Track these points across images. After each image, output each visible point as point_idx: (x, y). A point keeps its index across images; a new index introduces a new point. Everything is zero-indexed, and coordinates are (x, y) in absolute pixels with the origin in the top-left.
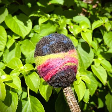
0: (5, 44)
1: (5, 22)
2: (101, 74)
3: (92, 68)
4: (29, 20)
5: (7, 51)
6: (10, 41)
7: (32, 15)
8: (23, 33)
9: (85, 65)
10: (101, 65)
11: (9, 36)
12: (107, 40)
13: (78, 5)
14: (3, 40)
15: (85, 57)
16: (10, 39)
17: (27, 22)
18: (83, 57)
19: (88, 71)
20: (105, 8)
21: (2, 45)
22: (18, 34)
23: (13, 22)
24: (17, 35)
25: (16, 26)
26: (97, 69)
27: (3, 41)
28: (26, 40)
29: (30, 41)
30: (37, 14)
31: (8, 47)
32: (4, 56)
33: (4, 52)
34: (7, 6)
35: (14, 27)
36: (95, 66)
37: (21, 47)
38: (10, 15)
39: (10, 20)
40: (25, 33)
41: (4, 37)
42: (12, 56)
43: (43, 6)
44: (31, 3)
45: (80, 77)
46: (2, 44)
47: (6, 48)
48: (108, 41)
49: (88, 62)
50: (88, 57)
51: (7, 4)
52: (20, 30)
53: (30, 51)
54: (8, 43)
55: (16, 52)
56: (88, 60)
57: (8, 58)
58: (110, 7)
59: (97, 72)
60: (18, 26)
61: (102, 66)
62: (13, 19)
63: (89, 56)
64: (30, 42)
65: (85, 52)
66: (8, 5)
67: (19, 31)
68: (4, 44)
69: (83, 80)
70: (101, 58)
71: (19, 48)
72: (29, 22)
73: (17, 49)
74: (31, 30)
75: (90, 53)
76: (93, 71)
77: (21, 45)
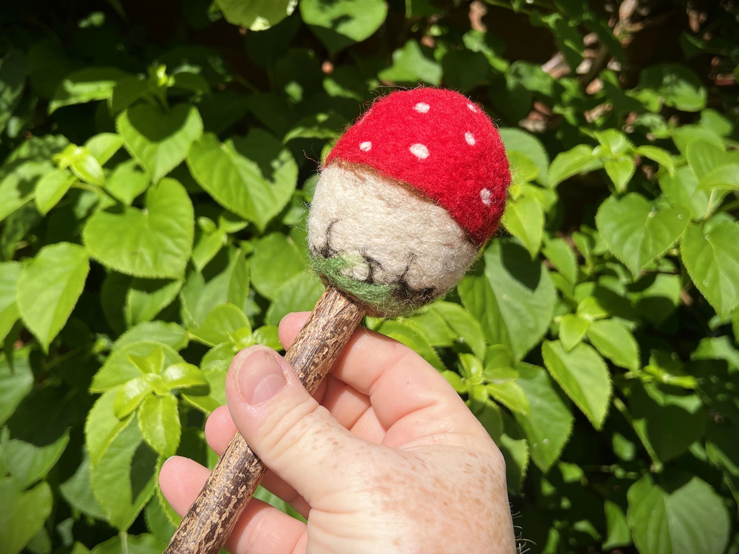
0: (189, 252)
1: (190, 163)
2: (584, 381)
3: (544, 353)
4: (285, 155)
5: (198, 278)
6: (206, 241)
7: (294, 134)
8: (259, 207)
9: (515, 341)
10: (587, 342)
11: (204, 222)
12: (614, 230)
13: (511, 82)
14: (181, 236)
15: (518, 305)
16: (210, 234)
17: (276, 164)
18: (508, 304)
19: (530, 366)
20: (639, 90)
21: (177, 256)
22: (241, 212)
23: (220, 164)
24: (234, 218)
25: (232, 178)
26: (568, 361)
27: (180, 240)
28: (271, 238)
29: (290, 241)
30: (316, 128)
31: (200, 264)
32: (183, 297)
33: (184, 285)
34: (198, 100)
35: (225, 183)
36: (562, 345)
37: (252, 264)
38: (211, 136)
39: (209, 155)
40: (266, 209)
41: (182, 224)
42: (215, 298)
43: (349, 95)
44: (301, 83)
45: (486, 384)
46: (178, 251)
47: (190, 267)
48: (615, 237)
49: (531, 325)
50: (530, 307)
51: (200, 92)
52: (247, 195)
53: (284, 279)
54: (199, 248)
55: (231, 285)
56: (530, 317)
57: (200, 309)
58: (667, 85)
59: (566, 373)
60: (240, 181)
61: (594, 348)
62: (222, 153)
63: (534, 302)
64: (288, 245)
65: (517, 286)
66: (204, 97)
67: (241, 200)
68: (184, 250)
69: (497, 397)
70: (591, 313)
71: (243, 266)
72: (282, 163)
73: (236, 272)
74: (293, 197)
75: (538, 291)
76: (550, 368)
77: (249, 256)
